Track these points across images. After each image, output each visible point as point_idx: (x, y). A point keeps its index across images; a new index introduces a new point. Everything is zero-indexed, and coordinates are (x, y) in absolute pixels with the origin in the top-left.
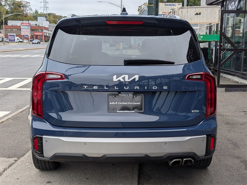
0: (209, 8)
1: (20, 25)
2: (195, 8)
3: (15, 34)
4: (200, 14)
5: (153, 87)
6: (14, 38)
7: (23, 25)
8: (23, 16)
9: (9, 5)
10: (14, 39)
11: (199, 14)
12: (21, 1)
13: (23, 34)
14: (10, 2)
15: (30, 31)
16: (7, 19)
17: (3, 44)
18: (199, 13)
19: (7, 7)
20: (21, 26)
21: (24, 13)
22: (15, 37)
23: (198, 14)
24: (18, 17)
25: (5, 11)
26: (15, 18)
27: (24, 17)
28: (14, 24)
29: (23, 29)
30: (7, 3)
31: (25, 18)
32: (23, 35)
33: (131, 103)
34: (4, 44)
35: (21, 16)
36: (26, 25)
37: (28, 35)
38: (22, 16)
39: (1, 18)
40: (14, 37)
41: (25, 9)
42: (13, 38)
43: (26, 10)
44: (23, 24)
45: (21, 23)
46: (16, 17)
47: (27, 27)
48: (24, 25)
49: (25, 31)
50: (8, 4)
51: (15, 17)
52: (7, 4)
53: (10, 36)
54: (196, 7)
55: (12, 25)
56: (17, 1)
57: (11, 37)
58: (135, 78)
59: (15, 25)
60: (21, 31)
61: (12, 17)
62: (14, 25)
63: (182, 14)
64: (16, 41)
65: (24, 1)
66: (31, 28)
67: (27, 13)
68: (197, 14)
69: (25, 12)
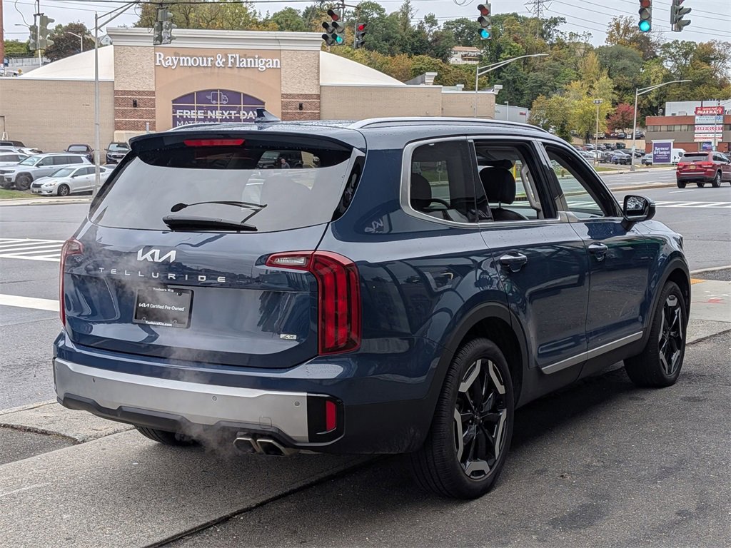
1: (694, 114)
3: (671, 141)
5: (200, 277)
6: (668, 153)
7: (701, 112)
8: (713, 86)
9: (674, 56)
10: (669, 156)
12: (710, 44)
13: (700, 138)
14: (678, 49)
15: (721, 131)
16: (665, 97)
17: (629, 171)
19: (668, 62)
20: (697, 118)
21: (716, 77)
22: (672, 149)
24: (698, 90)
25: (660, 74)
26: (689, 94)
27: (714, 88)
28: (679, 112)
29: (700, 126)
30: (669, 52)
31: (717, 93)
32: (700, 143)
33: (169, 308)
34: (632, 169)
35: (706, 87)
36: (711, 112)
37: (710, 143)
38: (709, 87)
39: (648, 96)
40: (667, 149)
41: (719, 64)
42: (665, 153)
43: (724, 69)
44: (702, 110)
45: (697, 108)
46: (692, 89)
47: (712, 120)
48: (704, 112)
49: (706, 131)
50: (671, 54)
51: (688, 92)
52: (668, 55)
53: (658, 147)
55: (673, 114)
56: (697, 43)
57: (659, 149)
58: (169, 257)
59: (680, 115)
60: (696, 131)
61: (678, 92)
62: (677, 115)
64: (672, 160)
65: (720, 43)
66: (724, 121)
67: (725, 79)
69: (719, 75)
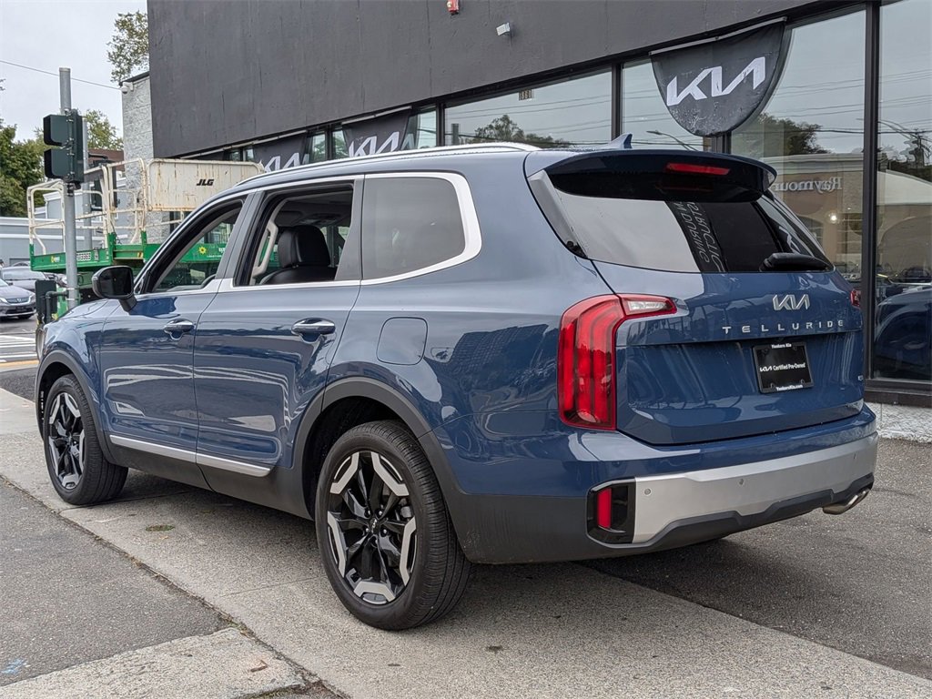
0: (235, 167)
2: (196, 166)
4: (211, 184)
5: (829, 323)
11: (208, 184)
18: (209, 180)
23: (206, 182)
33: (793, 366)
54: (198, 164)
63: (161, 180)
68: (202, 183)
